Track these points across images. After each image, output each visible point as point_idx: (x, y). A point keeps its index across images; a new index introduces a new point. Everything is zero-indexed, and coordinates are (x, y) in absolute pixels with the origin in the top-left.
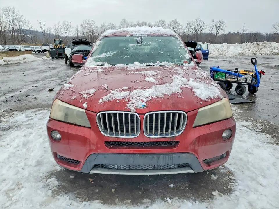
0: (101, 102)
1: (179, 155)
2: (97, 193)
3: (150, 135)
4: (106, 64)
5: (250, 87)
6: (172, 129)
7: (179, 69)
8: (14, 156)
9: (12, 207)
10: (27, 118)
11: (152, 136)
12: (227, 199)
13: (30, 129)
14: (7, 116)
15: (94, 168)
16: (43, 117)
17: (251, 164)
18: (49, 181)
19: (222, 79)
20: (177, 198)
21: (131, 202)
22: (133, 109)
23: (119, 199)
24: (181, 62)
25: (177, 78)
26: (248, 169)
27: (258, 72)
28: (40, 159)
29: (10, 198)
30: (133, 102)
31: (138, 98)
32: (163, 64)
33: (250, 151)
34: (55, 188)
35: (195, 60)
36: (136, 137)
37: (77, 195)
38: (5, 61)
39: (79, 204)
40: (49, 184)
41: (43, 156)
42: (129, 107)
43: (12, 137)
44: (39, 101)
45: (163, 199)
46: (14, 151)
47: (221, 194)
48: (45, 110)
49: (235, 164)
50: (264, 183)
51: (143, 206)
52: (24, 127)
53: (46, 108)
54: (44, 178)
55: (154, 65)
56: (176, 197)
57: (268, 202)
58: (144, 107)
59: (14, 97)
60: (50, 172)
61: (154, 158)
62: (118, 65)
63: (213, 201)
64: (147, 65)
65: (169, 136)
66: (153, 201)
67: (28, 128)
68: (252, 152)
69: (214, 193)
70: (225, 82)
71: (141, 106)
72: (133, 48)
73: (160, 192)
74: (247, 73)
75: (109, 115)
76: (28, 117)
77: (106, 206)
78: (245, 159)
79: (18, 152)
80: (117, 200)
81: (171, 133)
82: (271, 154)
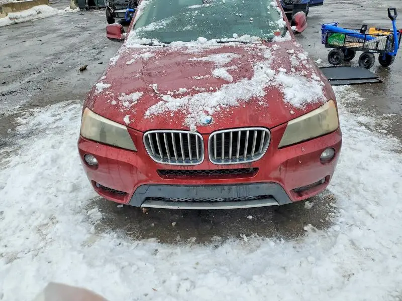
0: (149, 114)
1: (257, 185)
2: (152, 228)
3: (218, 160)
4: (156, 42)
5: (382, 57)
6: (249, 152)
7: (267, 48)
8: (42, 178)
9: (47, 248)
10: (54, 118)
11: (221, 162)
12: (323, 236)
13: (58, 135)
14: (25, 114)
15: (146, 201)
16: (75, 115)
17: (362, 185)
18: (90, 212)
19: (339, 43)
20: (256, 235)
21: (196, 240)
22: (193, 127)
23: (180, 237)
24: (271, 34)
25: (262, 68)
26: (357, 192)
27: (398, 31)
28: (75, 182)
29: (43, 237)
30: (193, 115)
31: (201, 108)
32: (242, 38)
33: (364, 165)
34: (99, 222)
35: (294, 28)
36: (198, 164)
37: (128, 231)
38: (11, 19)
39: (129, 244)
40: (91, 216)
41: (80, 177)
42: (188, 124)
43: (37, 149)
44: (67, 89)
45: (238, 237)
46: (41, 171)
47: (315, 228)
48: (77, 104)
49: (340, 185)
50: (375, 214)
51: (211, 246)
52: (51, 132)
53: (78, 101)
54: (83, 208)
55: (229, 42)
56: (254, 233)
57: (377, 241)
58: (208, 123)
59: (31, 83)
60: (91, 199)
61: (224, 189)
62: (174, 42)
63: (303, 239)
64: (219, 42)
65: (245, 161)
66: (225, 239)
67: (56, 133)
68: (366, 167)
69: (305, 228)
70: (344, 49)
71: (205, 122)
72: (196, 12)
73: (235, 226)
74: (380, 33)
75: (161, 135)
76: (55, 116)
77: (165, 245)
78: (355, 178)
79: (47, 172)
80: (178, 238)
81: (247, 157)
82: (394, 169)
